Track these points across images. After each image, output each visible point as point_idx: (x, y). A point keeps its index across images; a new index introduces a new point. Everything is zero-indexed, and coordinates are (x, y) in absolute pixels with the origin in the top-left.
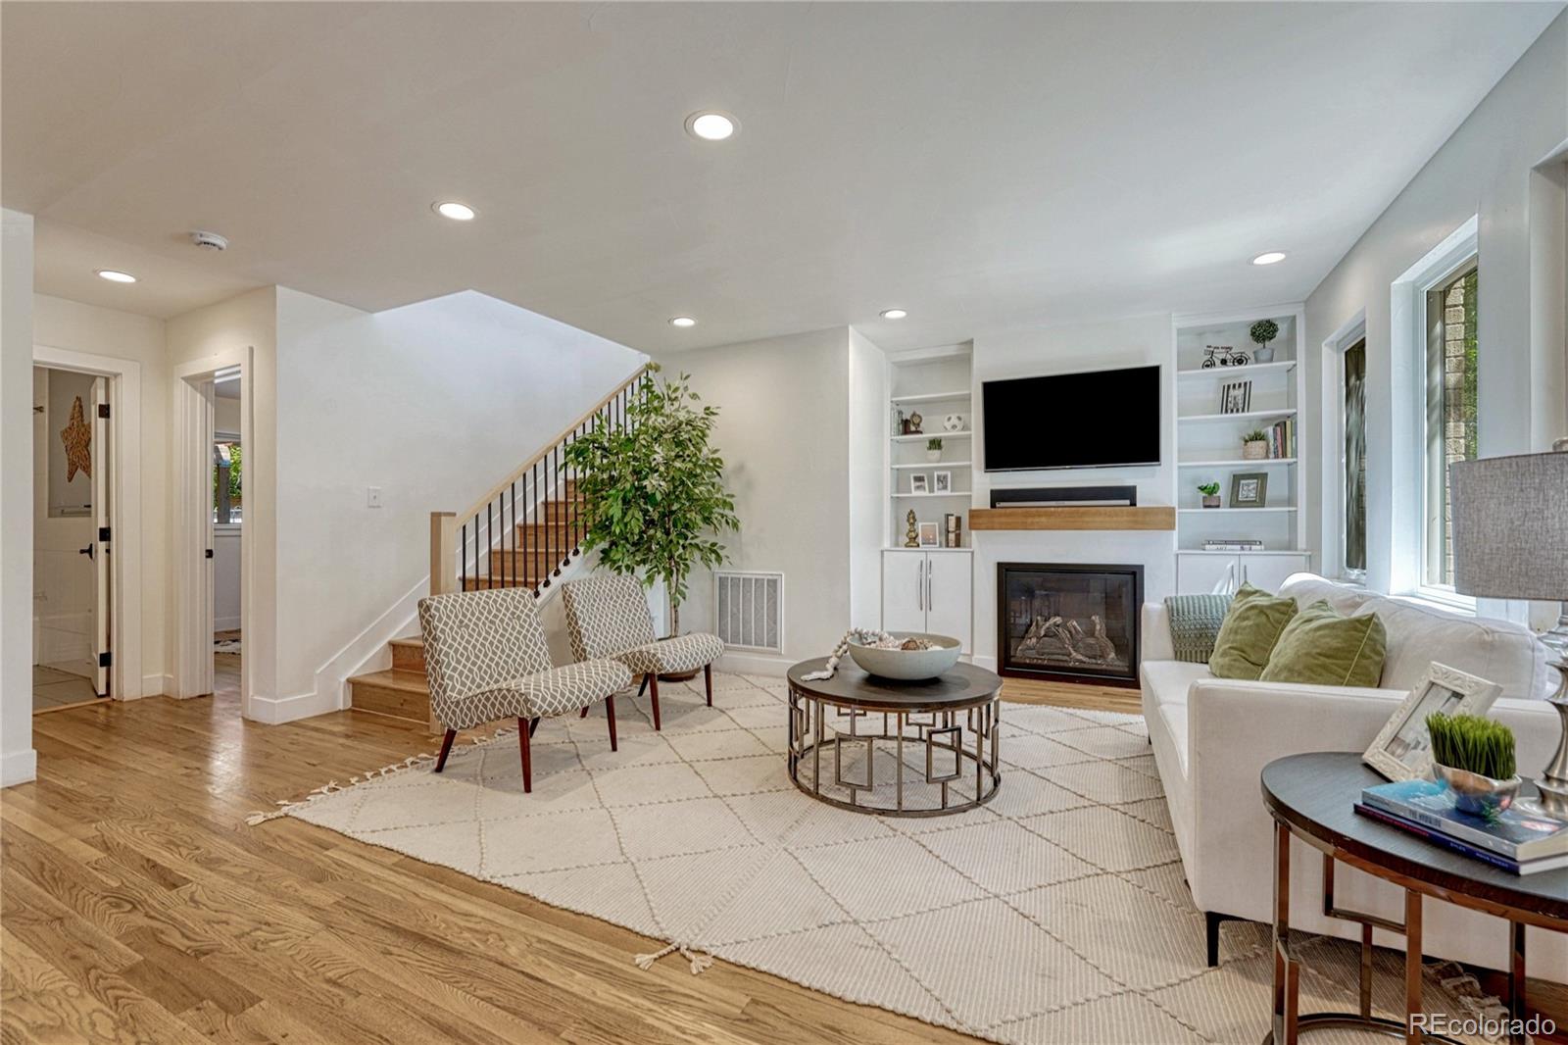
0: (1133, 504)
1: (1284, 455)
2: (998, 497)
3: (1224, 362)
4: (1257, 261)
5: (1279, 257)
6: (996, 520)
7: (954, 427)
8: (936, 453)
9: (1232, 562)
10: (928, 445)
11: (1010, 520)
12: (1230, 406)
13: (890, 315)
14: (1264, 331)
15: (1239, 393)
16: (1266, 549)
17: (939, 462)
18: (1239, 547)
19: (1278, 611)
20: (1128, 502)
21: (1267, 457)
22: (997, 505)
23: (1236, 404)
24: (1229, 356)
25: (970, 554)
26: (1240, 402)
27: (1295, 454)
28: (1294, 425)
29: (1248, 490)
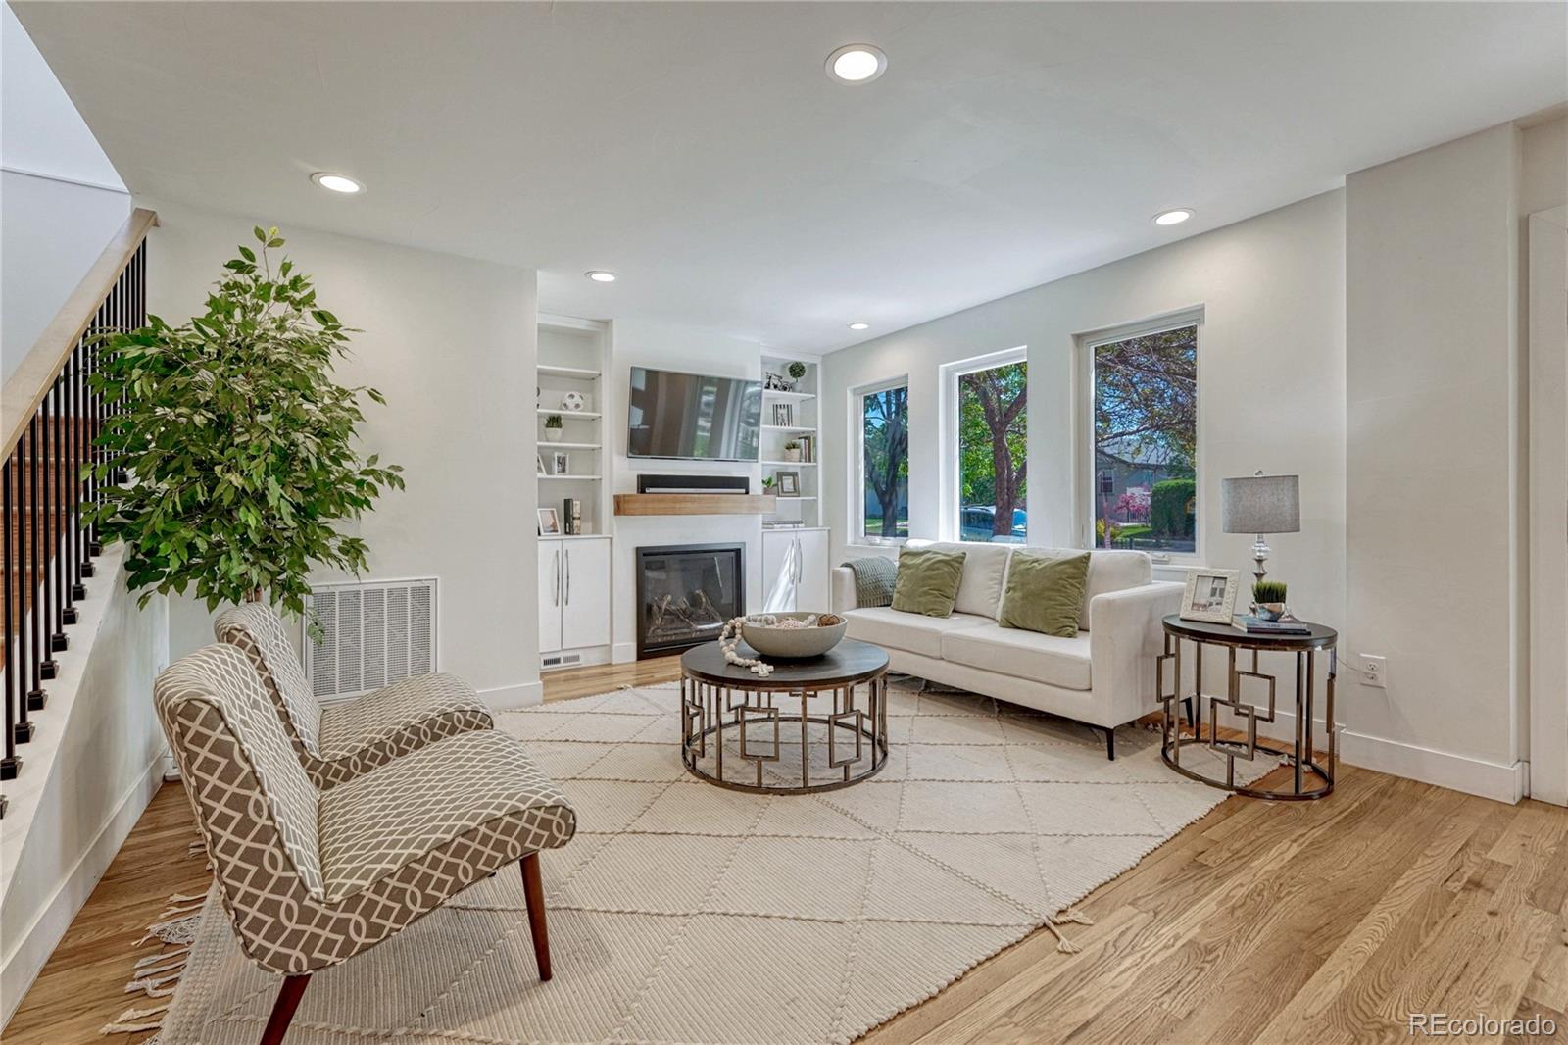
0: (747, 493)
1: (810, 461)
2: (646, 483)
3: (776, 387)
4: (853, 327)
5: (865, 327)
6: (650, 505)
7: (577, 406)
8: (556, 432)
9: (793, 537)
10: (546, 422)
11: (662, 505)
12: (780, 420)
13: (598, 277)
14: (797, 370)
15: (784, 411)
16: (806, 527)
17: (559, 442)
18: (791, 526)
19: (957, 561)
20: (743, 491)
21: (800, 461)
22: (647, 491)
23: (783, 420)
24: (780, 384)
25: (608, 540)
26: (786, 418)
27: (816, 461)
28: (815, 439)
29: (788, 482)
